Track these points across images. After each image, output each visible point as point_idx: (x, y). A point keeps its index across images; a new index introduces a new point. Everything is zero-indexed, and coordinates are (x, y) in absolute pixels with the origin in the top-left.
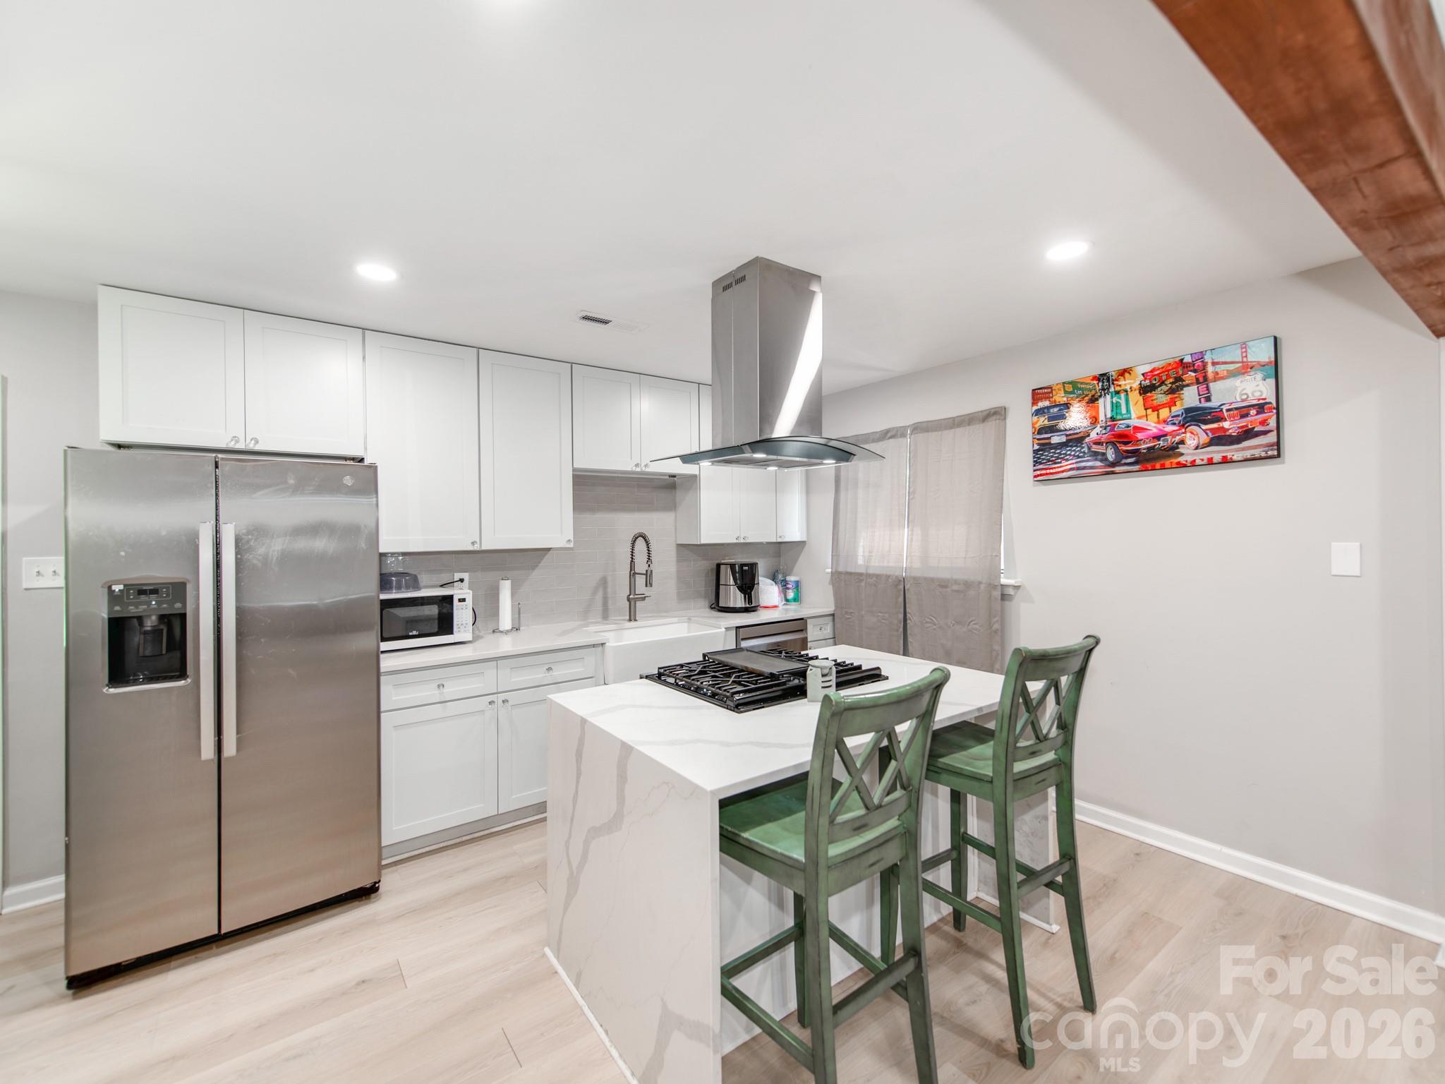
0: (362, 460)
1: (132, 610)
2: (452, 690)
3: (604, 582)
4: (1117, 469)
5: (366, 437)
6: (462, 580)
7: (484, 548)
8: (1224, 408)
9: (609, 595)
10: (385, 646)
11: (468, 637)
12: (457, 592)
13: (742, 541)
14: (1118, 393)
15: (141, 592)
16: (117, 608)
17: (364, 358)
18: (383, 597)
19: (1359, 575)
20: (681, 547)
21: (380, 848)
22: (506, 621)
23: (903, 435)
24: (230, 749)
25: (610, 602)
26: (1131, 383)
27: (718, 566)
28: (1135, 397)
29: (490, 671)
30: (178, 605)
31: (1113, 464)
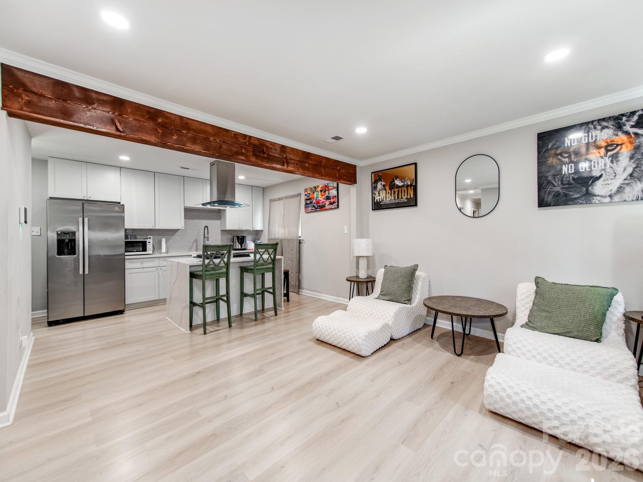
0: (120, 203)
1: (63, 238)
2: (145, 265)
3: (196, 241)
4: (317, 210)
5: (121, 197)
6: (150, 238)
7: (156, 228)
8: (331, 196)
9: (198, 244)
10: (126, 254)
11: (151, 253)
12: (148, 241)
13: (240, 229)
14: (317, 191)
15: (65, 234)
16: (59, 237)
17: (120, 175)
18: (126, 240)
19: (347, 233)
20: (222, 231)
21: (125, 305)
22: (164, 249)
23: (283, 199)
24: (87, 272)
25: (198, 247)
26: (319, 189)
27: (234, 236)
28: (319, 192)
29: (157, 261)
30: (74, 237)
31: (316, 209)
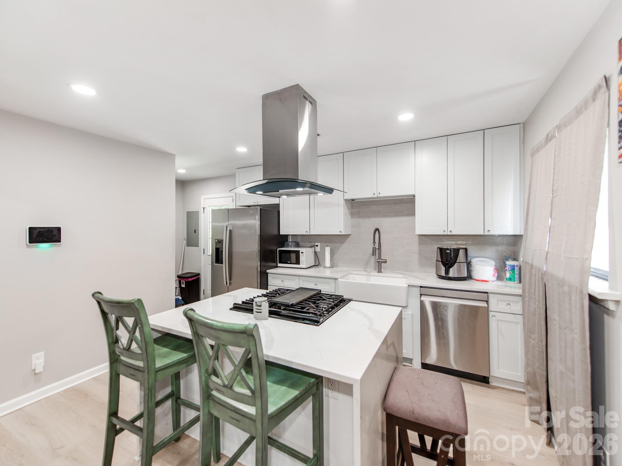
2: (286, 283)
6: (317, 246)
7: (311, 234)
12: (301, 250)
15: (219, 242)
16: (216, 246)
22: (328, 263)
23: (554, 136)
24: (228, 284)
29: (297, 280)
